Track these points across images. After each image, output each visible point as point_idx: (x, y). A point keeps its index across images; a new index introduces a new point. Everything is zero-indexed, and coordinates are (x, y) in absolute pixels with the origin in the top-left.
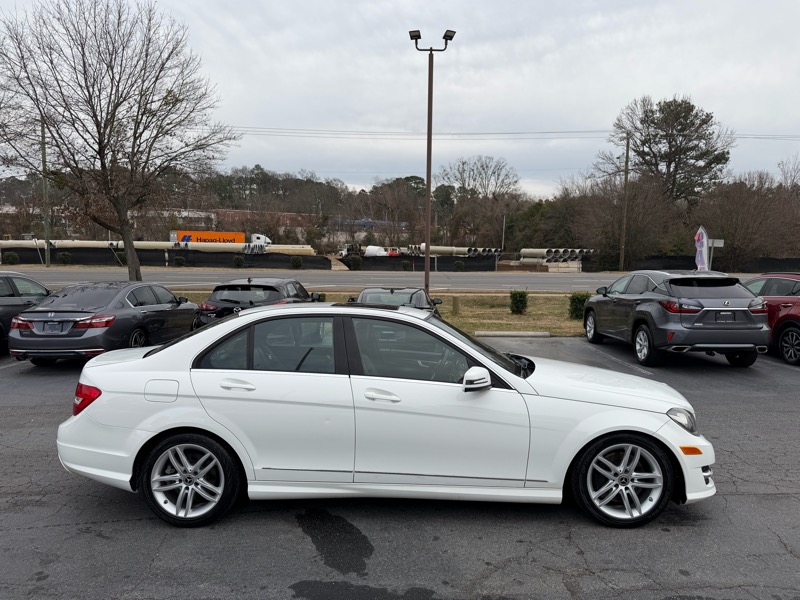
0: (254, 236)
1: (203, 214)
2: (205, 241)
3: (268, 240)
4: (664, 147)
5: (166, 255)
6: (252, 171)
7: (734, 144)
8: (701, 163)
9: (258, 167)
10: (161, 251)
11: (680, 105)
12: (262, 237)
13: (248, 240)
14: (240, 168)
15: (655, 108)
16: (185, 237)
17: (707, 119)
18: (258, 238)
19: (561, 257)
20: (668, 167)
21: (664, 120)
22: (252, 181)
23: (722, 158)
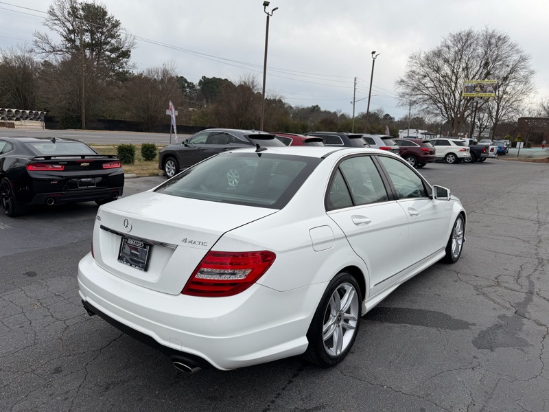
4: (87, 38)
7: (136, 46)
8: (113, 56)
11: (97, 9)
15: (78, 6)
17: (116, 25)
19: (14, 116)
20: (92, 54)
21: (86, 18)
23: (126, 54)
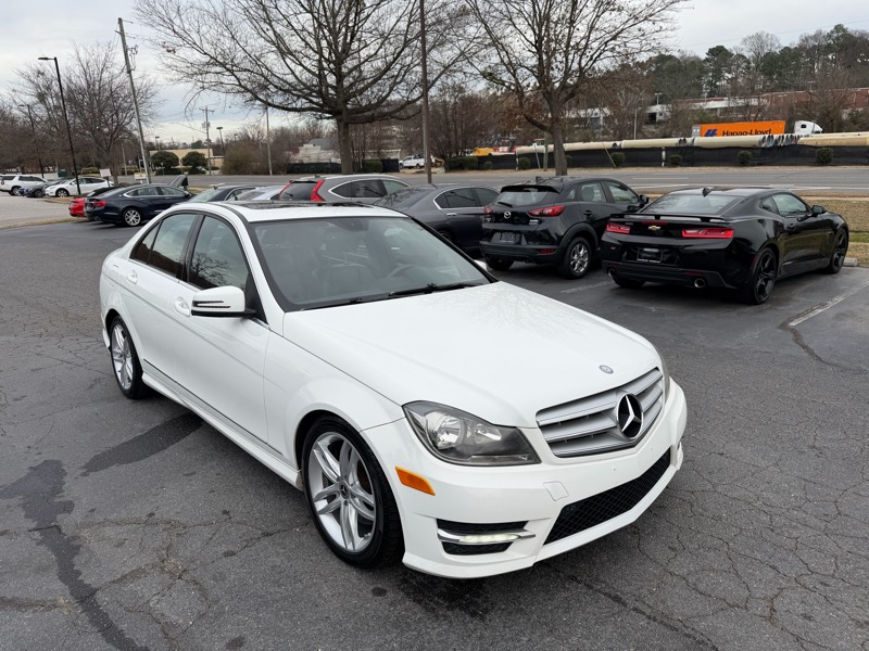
0: (798, 124)
1: (741, 102)
2: (733, 134)
3: (818, 128)
5: (664, 153)
6: (829, 36)
9: (838, 28)
10: (658, 150)
12: (810, 125)
13: (790, 129)
14: (812, 33)
16: (709, 131)
18: (804, 126)
22: (829, 48)
